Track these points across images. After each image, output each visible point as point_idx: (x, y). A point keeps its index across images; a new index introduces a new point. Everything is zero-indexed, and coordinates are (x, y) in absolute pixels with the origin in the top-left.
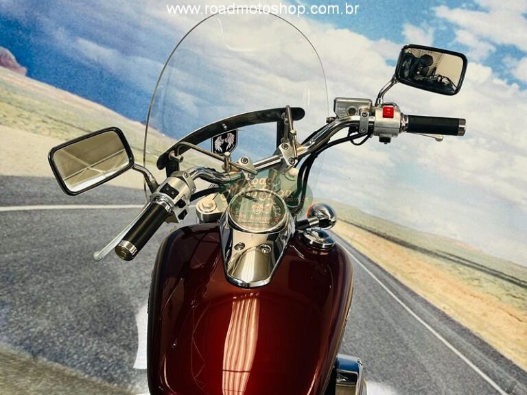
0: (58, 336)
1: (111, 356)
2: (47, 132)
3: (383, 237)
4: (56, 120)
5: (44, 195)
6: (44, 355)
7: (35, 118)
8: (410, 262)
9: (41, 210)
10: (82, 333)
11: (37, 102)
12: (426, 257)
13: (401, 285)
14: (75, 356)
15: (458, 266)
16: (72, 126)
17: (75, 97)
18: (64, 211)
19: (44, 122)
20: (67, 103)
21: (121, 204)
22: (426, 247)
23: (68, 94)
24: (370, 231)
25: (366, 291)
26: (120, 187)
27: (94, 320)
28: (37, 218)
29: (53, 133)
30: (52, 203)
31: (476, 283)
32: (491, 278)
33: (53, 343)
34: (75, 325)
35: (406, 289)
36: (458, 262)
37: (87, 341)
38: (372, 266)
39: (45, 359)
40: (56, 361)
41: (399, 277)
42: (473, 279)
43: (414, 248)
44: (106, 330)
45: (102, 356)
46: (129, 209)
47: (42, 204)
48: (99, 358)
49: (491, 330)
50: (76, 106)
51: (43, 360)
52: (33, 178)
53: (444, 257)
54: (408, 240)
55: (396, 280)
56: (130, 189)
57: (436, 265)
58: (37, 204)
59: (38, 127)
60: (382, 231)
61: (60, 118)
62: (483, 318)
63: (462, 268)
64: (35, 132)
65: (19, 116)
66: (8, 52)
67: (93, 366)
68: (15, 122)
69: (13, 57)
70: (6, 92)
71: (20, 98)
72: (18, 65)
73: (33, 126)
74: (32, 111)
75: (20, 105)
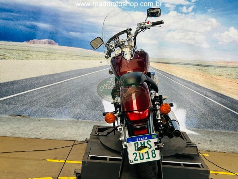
0: (83, 113)
1: (98, 114)
2: (67, 59)
3: (161, 63)
4: (69, 55)
5: (70, 76)
6: (80, 119)
7: (63, 56)
8: (170, 68)
9: (70, 80)
10: (89, 110)
11: (63, 52)
12: (174, 65)
13: (169, 74)
14: (89, 117)
15: (182, 65)
16: (73, 55)
17: (72, 48)
18: (77, 78)
19: (66, 56)
20: (70, 50)
21: (90, 73)
22: (173, 62)
23: (70, 47)
24: (157, 62)
25: (160, 79)
26: (89, 68)
27: (91, 106)
28: (70, 82)
29: (69, 59)
30: (73, 77)
31: (188, 68)
32: (192, 66)
33: (82, 115)
34: (86, 108)
35: (171, 75)
37: (91, 112)
38: (160, 71)
39: (81, 120)
40: (84, 119)
41: (168, 72)
42: (187, 68)
43: (170, 63)
44: (95, 108)
45: (96, 115)
47: (70, 78)
48: (95, 116)
49: (196, 80)
50: (73, 50)
51: (80, 120)
52: (67, 72)
53: (178, 64)
54: (168, 62)
55: (167, 73)
56: (92, 68)
57: (176, 67)
58: (69, 78)
59: (64, 58)
60: (160, 61)
61: (70, 54)
62: (193, 77)
63: (183, 66)
65: (59, 56)
66: (52, 40)
67: (94, 118)
68: (58, 58)
69: (54, 41)
70: (54, 51)
71: (58, 52)
72: (56, 43)
73: (63, 58)
74: (62, 54)
75: (59, 53)
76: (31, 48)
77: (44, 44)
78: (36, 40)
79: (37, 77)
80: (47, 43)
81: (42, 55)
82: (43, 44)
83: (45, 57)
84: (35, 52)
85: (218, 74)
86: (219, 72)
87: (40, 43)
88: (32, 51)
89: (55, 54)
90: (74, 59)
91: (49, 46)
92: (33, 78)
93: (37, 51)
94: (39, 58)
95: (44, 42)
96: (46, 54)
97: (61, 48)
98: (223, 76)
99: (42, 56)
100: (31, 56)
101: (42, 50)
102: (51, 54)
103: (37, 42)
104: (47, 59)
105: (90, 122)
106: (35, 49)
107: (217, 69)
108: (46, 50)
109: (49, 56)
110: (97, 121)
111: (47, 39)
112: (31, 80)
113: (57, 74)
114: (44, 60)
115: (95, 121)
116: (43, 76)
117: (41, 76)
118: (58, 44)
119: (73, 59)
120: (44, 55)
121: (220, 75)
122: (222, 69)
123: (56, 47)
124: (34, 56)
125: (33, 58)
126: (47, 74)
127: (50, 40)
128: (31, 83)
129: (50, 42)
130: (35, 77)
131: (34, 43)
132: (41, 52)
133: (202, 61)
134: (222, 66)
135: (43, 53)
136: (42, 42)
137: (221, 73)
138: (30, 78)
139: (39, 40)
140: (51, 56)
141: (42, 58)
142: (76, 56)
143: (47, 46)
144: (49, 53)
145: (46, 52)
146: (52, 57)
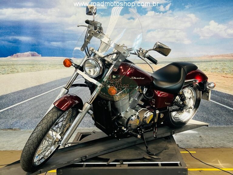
1: (87, 121)
2: (51, 69)
5: (56, 85)
7: (47, 66)
9: (57, 89)
11: (46, 62)
16: (57, 65)
17: (55, 57)
19: (50, 66)
20: (54, 59)
23: (53, 57)
24: (140, 63)
28: (56, 92)
29: (53, 69)
30: (59, 86)
36: (166, 63)
45: (85, 122)
46: (78, 81)
47: (56, 87)
48: (84, 122)
50: (56, 59)
52: (52, 81)
53: (162, 63)
57: (160, 66)
58: (55, 88)
59: (49, 68)
61: (53, 64)
64: (48, 70)
65: (43, 67)
66: (35, 52)
67: (84, 125)
68: (43, 69)
69: (37, 53)
70: (38, 62)
71: (42, 62)
72: (38, 55)
73: (47, 69)
74: (46, 65)
75: (42, 65)
76: (15, 62)
77: (28, 56)
78: (19, 53)
79: (24, 90)
80: (31, 55)
81: (27, 67)
82: (26, 57)
83: (29, 69)
84: (19, 66)
85: (203, 69)
86: (204, 67)
87: (24, 56)
88: (16, 65)
89: (39, 66)
90: (59, 68)
91: (33, 58)
92: (20, 91)
93: (22, 65)
94: (24, 71)
95: (27, 55)
96: (30, 67)
97: (44, 59)
98: (208, 70)
99: (27, 69)
100: (16, 69)
101: (26, 62)
102: (35, 66)
103: (21, 56)
104: (31, 71)
105: (80, 129)
106: (20, 63)
107: (201, 64)
108: (29, 63)
109: (33, 68)
110: (87, 128)
111: (30, 52)
112: (19, 93)
113: (42, 84)
114: (29, 72)
115: (85, 128)
116: (30, 88)
117: (28, 88)
118: (40, 55)
119: (57, 69)
120: (28, 67)
121: (205, 70)
122: (207, 64)
123: (40, 58)
124: (19, 70)
125: (18, 72)
126: (33, 86)
127: (32, 52)
128: (19, 96)
129: (33, 54)
130: (22, 90)
131: (17, 57)
132: (25, 64)
133: (185, 58)
134: (206, 60)
135: (27, 66)
136: (26, 55)
137: (205, 68)
138: (17, 92)
139: (23, 53)
140: (35, 68)
141: (27, 71)
142: (60, 65)
143: (31, 58)
144: (33, 65)
145: (30, 64)
146: (37, 69)
